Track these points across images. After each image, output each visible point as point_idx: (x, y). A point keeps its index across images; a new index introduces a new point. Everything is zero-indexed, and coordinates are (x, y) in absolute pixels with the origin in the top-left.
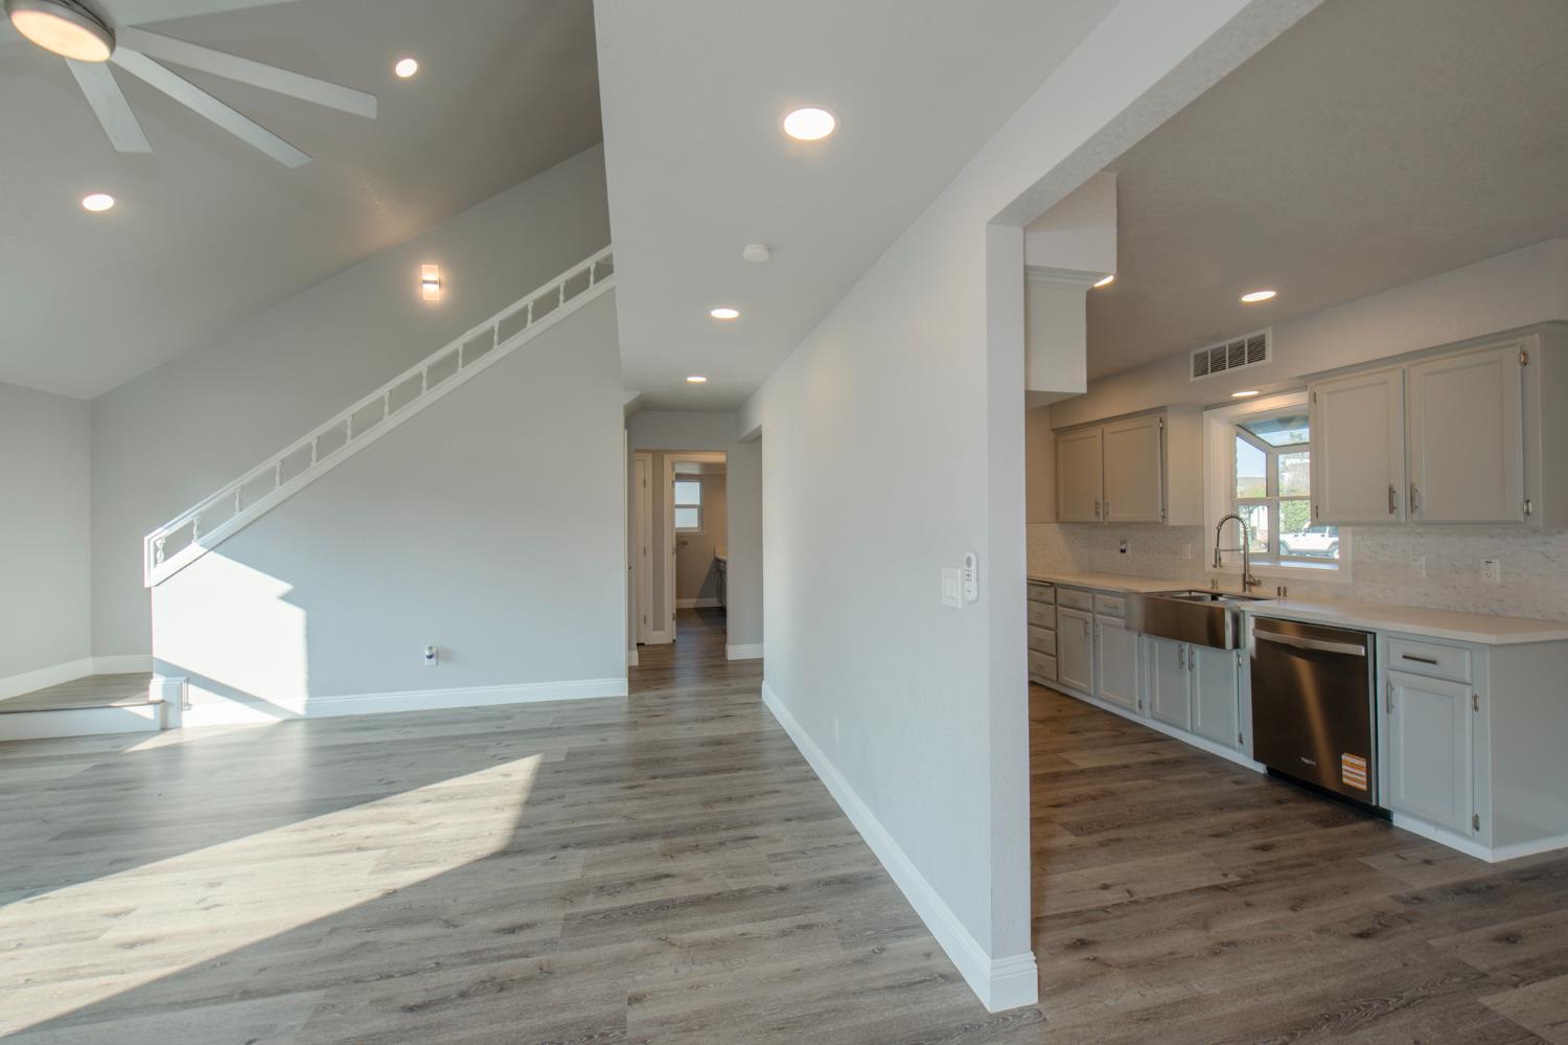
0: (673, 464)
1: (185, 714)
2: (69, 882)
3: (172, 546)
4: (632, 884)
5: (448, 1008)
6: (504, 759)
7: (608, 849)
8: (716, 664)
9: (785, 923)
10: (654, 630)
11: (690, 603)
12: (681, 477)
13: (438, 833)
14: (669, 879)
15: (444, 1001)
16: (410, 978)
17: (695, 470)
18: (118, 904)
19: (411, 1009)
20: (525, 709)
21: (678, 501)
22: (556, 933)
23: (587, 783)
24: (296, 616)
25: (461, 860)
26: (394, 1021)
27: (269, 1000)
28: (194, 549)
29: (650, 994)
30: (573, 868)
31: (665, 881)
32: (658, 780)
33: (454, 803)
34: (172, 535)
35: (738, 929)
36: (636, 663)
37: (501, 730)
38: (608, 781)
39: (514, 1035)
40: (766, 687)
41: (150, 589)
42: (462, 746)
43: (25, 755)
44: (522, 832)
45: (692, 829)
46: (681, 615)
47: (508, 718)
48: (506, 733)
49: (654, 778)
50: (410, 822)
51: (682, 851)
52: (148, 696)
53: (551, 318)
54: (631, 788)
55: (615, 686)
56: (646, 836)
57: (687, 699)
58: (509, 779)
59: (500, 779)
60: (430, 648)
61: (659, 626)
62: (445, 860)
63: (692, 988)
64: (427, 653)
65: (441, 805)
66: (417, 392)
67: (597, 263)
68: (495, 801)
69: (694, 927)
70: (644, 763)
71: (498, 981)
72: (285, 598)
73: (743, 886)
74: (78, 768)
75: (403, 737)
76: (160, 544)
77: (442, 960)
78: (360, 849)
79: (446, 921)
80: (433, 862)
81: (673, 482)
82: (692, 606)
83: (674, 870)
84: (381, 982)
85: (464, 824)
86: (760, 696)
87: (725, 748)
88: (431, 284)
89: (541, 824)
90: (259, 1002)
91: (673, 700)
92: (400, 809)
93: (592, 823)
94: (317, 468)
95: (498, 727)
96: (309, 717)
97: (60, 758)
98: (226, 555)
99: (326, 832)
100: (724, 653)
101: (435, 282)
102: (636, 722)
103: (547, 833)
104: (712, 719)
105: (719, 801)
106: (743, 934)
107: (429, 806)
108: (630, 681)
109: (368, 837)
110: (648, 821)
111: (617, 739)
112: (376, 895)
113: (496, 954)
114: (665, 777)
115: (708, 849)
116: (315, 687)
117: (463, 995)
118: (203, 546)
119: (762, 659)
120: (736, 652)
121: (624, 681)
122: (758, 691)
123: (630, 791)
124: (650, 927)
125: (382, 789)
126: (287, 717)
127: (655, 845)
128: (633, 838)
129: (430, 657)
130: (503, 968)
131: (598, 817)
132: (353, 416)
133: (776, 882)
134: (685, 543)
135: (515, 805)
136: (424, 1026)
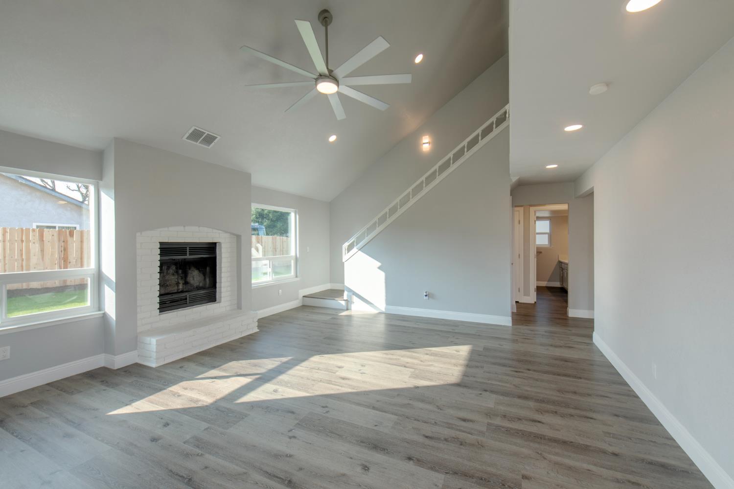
0: (535, 212)
1: (352, 305)
2: (328, 353)
3: (350, 248)
4: (520, 419)
5: (440, 443)
6: (456, 344)
7: (506, 398)
8: (560, 317)
9: (619, 475)
10: (524, 295)
11: (544, 284)
12: (539, 218)
13: (432, 368)
14: (541, 424)
15: (438, 439)
16: (425, 424)
17: (547, 214)
18: (340, 364)
19: (427, 437)
20: (463, 323)
21: (538, 231)
22: (484, 429)
23: (494, 364)
24: (382, 275)
25: (442, 383)
26: (421, 439)
27: (381, 413)
28: (355, 250)
29: (534, 478)
30: (490, 402)
31: (539, 425)
32: (531, 372)
33: (437, 358)
34: (349, 245)
35: (586, 466)
36: (515, 311)
37: (454, 331)
38: (504, 365)
39: (468, 467)
40: (596, 336)
41: (344, 263)
42: (439, 335)
43: (317, 311)
44: (466, 378)
45: (554, 403)
46: (539, 289)
47: (456, 326)
48: (456, 333)
49: (529, 370)
50: (421, 361)
51: (547, 412)
52: (343, 298)
53: (476, 148)
54: (517, 372)
55: (506, 321)
56: (526, 398)
57: (544, 333)
58: (458, 353)
59: (456, 352)
60: (426, 292)
61: (527, 293)
62: (436, 381)
63: (558, 485)
64: (425, 294)
65: (432, 357)
66: (422, 189)
67: (497, 118)
68: (453, 361)
69: (557, 454)
70: (523, 361)
71: (460, 440)
72: (379, 268)
73: (589, 444)
74: (327, 318)
75: (417, 326)
76: (346, 247)
77: (437, 422)
78: (405, 367)
79: (438, 406)
80: (431, 380)
81: (535, 221)
82: (545, 285)
83: (543, 420)
84: (415, 421)
85: (442, 368)
86: (592, 340)
87: (570, 364)
88: (426, 144)
89: (474, 377)
90: (377, 412)
91: (536, 332)
92: (418, 355)
93: (498, 383)
94: (389, 221)
95: (453, 330)
96: (387, 312)
97: (324, 314)
98: (362, 252)
99: (394, 357)
100: (566, 313)
101: (427, 143)
102: (517, 340)
103: (477, 382)
104: (561, 347)
105: (568, 392)
106: (589, 470)
107: (428, 356)
108: (513, 319)
109: (408, 363)
110: (527, 391)
111: (507, 346)
112: (412, 386)
113: (458, 428)
114: (534, 371)
115: (563, 416)
116: (388, 302)
117: (446, 440)
118: (357, 249)
119: (594, 319)
120: (572, 313)
121: (510, 319)
122: (591, 337)
123: (516, 373)
124: (532, 444)
125: (412, 345)
126: (381, 312)
127: (531, 404)
128: (519, 397)
129: (426, 296)
130: (462, 436)
131: (500, 381)
132: (400, 200)
133: (611, 449)
134: (541, 252)
135: (462, 365)
136: (432, 446)
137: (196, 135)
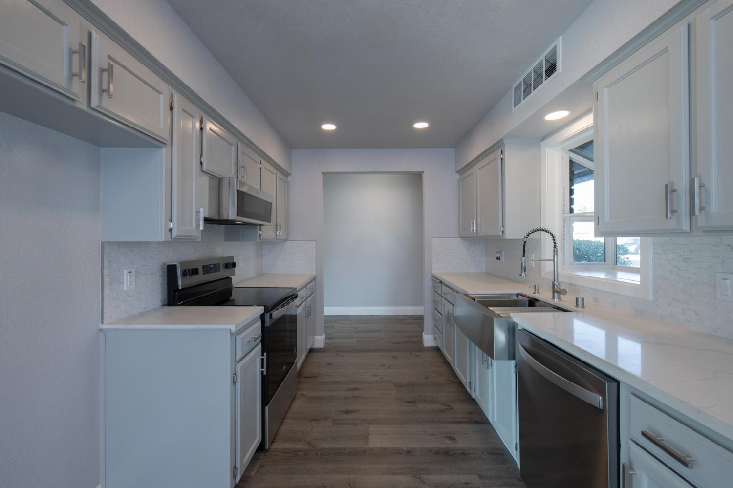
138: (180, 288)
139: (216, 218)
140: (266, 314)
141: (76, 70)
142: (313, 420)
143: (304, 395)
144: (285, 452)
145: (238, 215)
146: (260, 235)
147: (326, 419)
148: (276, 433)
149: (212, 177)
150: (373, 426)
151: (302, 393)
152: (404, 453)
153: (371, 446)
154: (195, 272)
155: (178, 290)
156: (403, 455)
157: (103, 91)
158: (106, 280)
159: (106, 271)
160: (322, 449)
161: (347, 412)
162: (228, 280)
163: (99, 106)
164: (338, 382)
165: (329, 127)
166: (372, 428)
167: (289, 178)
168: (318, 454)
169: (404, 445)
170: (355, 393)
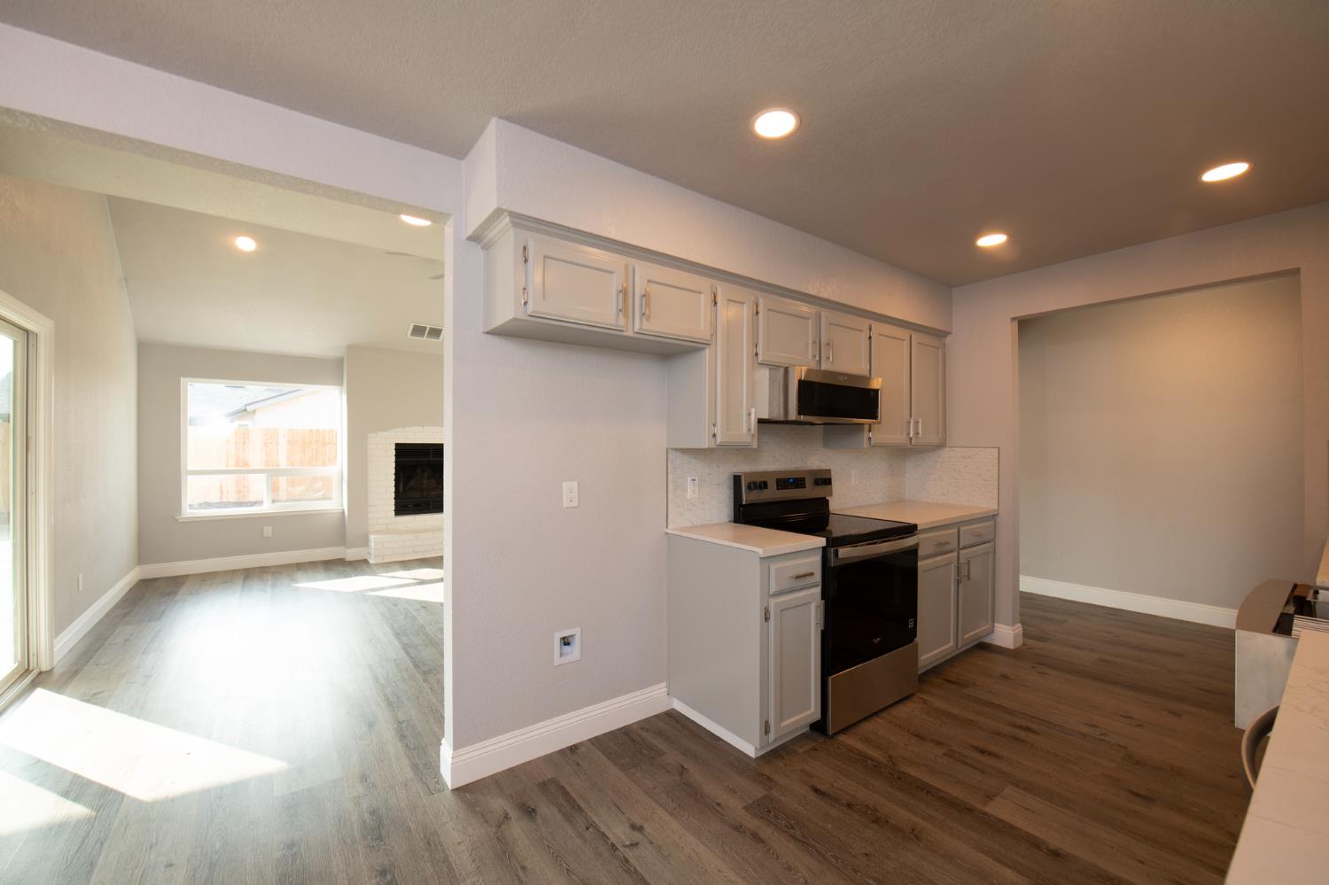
137: (418, 331)
138: (744, 503)
139: (782, 418)
140: (828, 549)
141: (620, 307)
142: (917, 736)
143: (925, 702)
144: (850, 750)
145: (800, 413)
146: (870, 438)
147: (939, 743)
148: (855, 724)
149: (773, 367)
150: (1017, 789)
151: (925, 698)
152: (1045, 850)
153: (987, 809)
154: (764, 485)
155: (742, 506)
156: (1042, 851)
157: (643, 314)
158: (670, 486)
159: (670, 476)
160: (902, 773)
161: (982, 752)
162: (824, 502)
163: (641, 329)
164: (999, 707)
165: (992, 241)
166: (1009, 790)
167: (948, 339)
168: (893, 775)
169: (1055, 842)
170: (1022, 734)
